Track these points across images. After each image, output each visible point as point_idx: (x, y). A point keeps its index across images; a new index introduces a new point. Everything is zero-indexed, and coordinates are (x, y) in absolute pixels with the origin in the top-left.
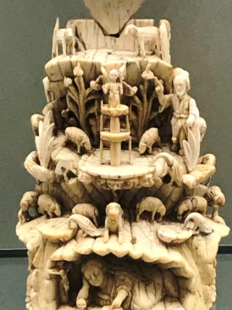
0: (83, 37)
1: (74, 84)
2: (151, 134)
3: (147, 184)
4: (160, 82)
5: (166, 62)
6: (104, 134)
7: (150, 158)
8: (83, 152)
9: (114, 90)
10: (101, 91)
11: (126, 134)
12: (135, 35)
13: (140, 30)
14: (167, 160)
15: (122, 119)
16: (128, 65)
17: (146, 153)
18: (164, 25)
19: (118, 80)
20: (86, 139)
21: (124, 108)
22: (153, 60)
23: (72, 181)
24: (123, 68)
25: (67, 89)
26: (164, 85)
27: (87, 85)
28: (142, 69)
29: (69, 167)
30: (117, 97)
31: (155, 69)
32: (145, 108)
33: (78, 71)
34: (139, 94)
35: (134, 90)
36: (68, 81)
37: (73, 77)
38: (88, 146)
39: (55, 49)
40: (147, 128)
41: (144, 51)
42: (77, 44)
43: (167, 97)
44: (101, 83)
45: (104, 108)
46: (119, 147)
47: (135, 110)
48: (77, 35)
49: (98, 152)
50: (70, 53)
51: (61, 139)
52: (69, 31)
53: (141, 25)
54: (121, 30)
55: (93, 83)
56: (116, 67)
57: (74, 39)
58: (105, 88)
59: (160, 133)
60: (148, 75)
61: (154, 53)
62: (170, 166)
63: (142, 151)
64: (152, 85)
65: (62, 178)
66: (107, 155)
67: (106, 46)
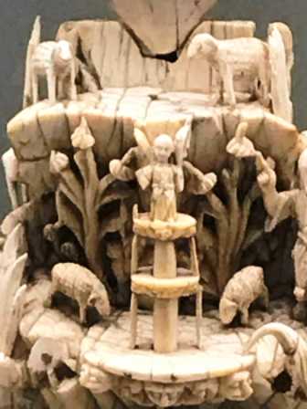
0: (95, 60)
1: (72, 166)
2: (248, 280)
3: (236, 395)
4: (267, 164)
5: (282, 119)
6: (140, 280)
7: (244, 336)
8: (92, 319)
9: (163, 181)
10: (134, 183)
11: (190, 281)
12: (212, 59)
13: (223, 45)
14: (282, 339)
15: (182, 245)
16: (195, 123)
17: (236, 324)
18: (279, 34)
19: (173, 159)
20: (100, 291)
21: (186, 223)
22: (253, 113)
23: (67, 386)
24: (184, 133)
25: (56, 178)
26: (277, 170)
27: (103, 170)
28: (227, 135)
29: (60, 355)
30: (171, 197)
31: (258, 134)
32: (233, 222)
33: (82, 138)
34: (219, 189)
35: (209, 180)
36: (59, 160)
37: (70, 151)
38: (104, 307)
39: (30, 87)
40: (238, 265)
41: (231, 93)
42: (81, 78)
43: (284, 196)
44: (134, 164)
45: (140, 221)
46: (174, 308)
47: (210, 224)
48: (80, 55)
49: (126, 320)
50: (63, 97)
51: (43, 290)
52: (63, 48)
53: (226, 35)
54: (181, 46)
55: (115, 165)
56: (169, 129)
57: (74, 66)
58: (143, 176)
59: (267, 278)
60: (241, 147)
61: (254, 99)
62: (290, 352)
63: (227, 318)
64: (249, 169)
65: (43, 378)
66: (146, 326)
67: (146, 81)
